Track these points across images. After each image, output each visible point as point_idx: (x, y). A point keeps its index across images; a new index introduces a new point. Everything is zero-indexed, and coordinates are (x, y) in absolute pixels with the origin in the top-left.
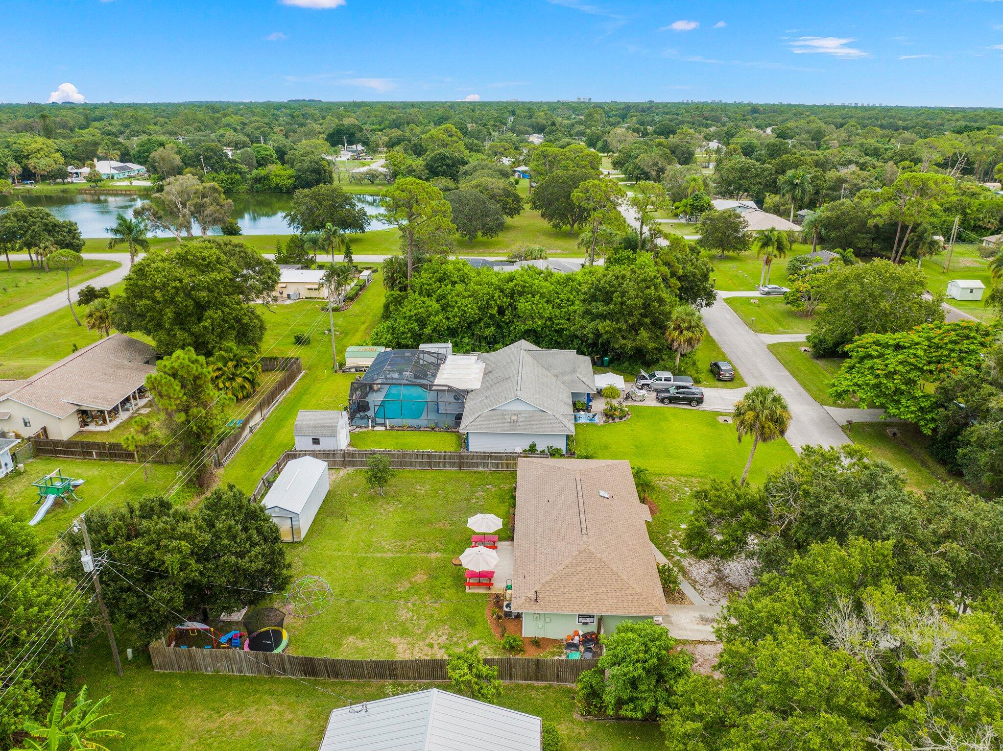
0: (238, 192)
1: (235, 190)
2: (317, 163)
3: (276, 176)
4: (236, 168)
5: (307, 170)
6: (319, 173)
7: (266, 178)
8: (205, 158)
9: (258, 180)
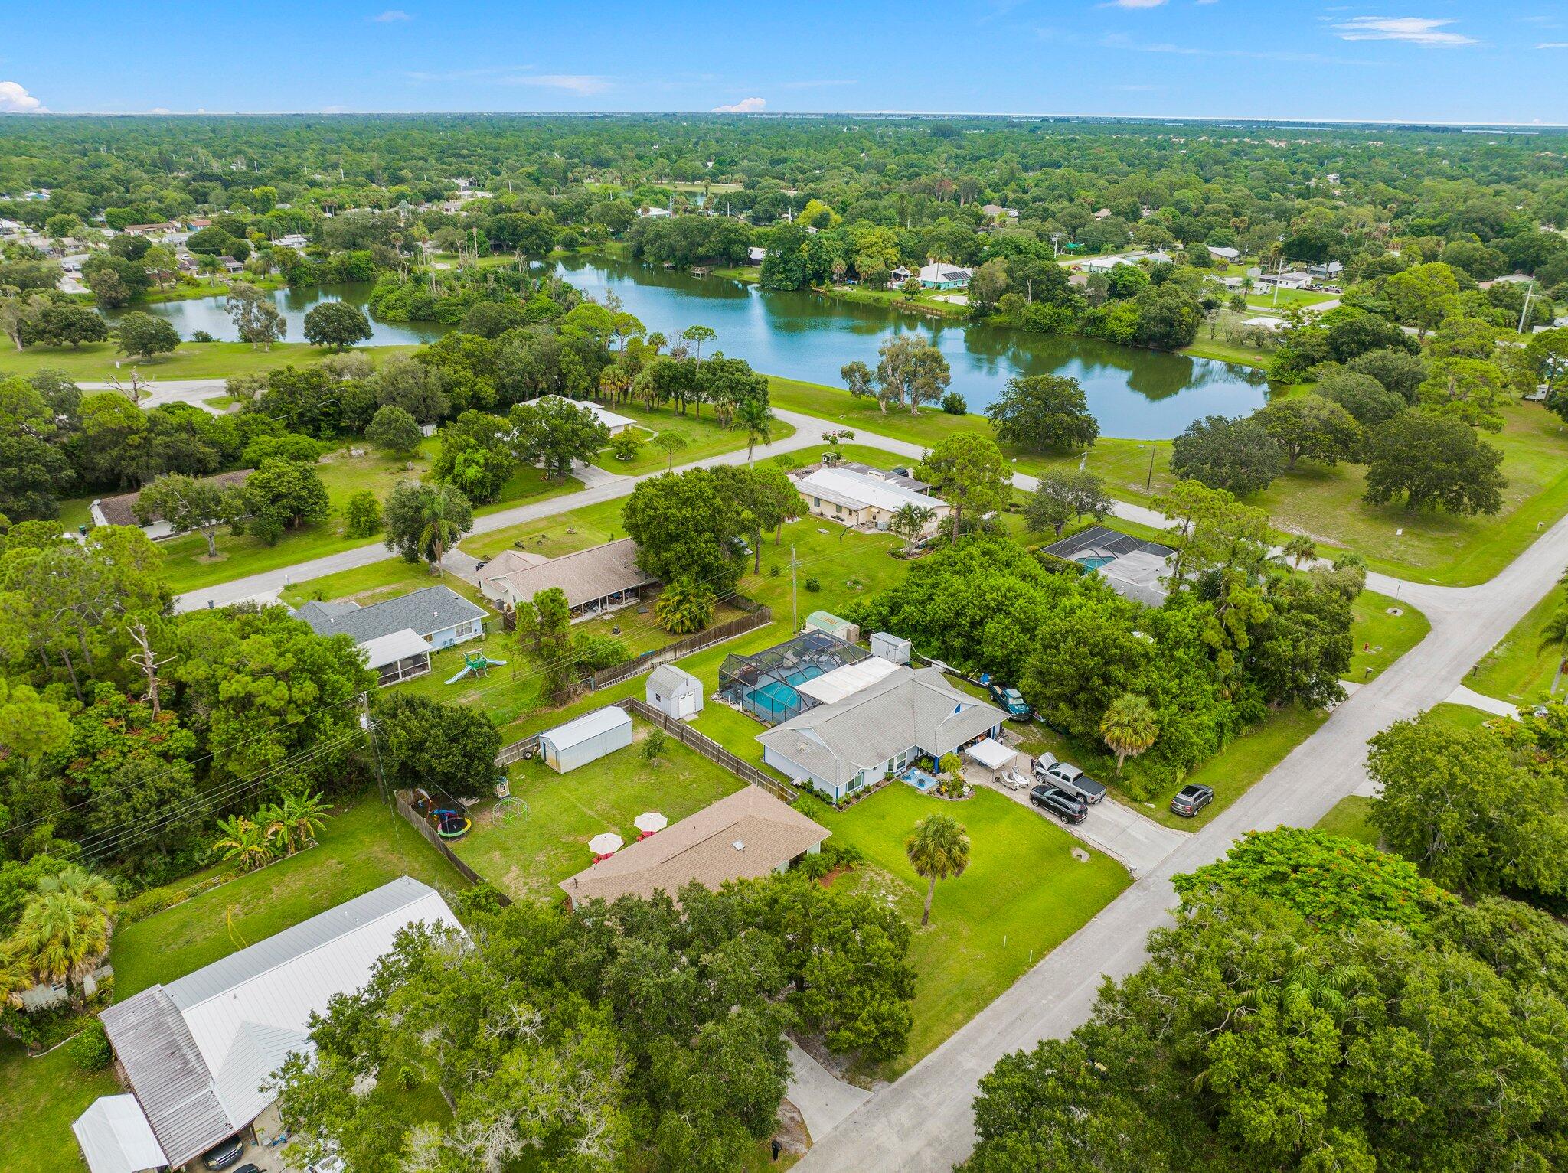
0: (1062, 334)
1: (1059, 330)
2: (1170, 310)
3: (1116, 319)
4: (1069, 300)
5: (1153, 319)
6: (1172, 326)
7: (1102, 320)
8: (1034, 283)
9: (1094, 321)
